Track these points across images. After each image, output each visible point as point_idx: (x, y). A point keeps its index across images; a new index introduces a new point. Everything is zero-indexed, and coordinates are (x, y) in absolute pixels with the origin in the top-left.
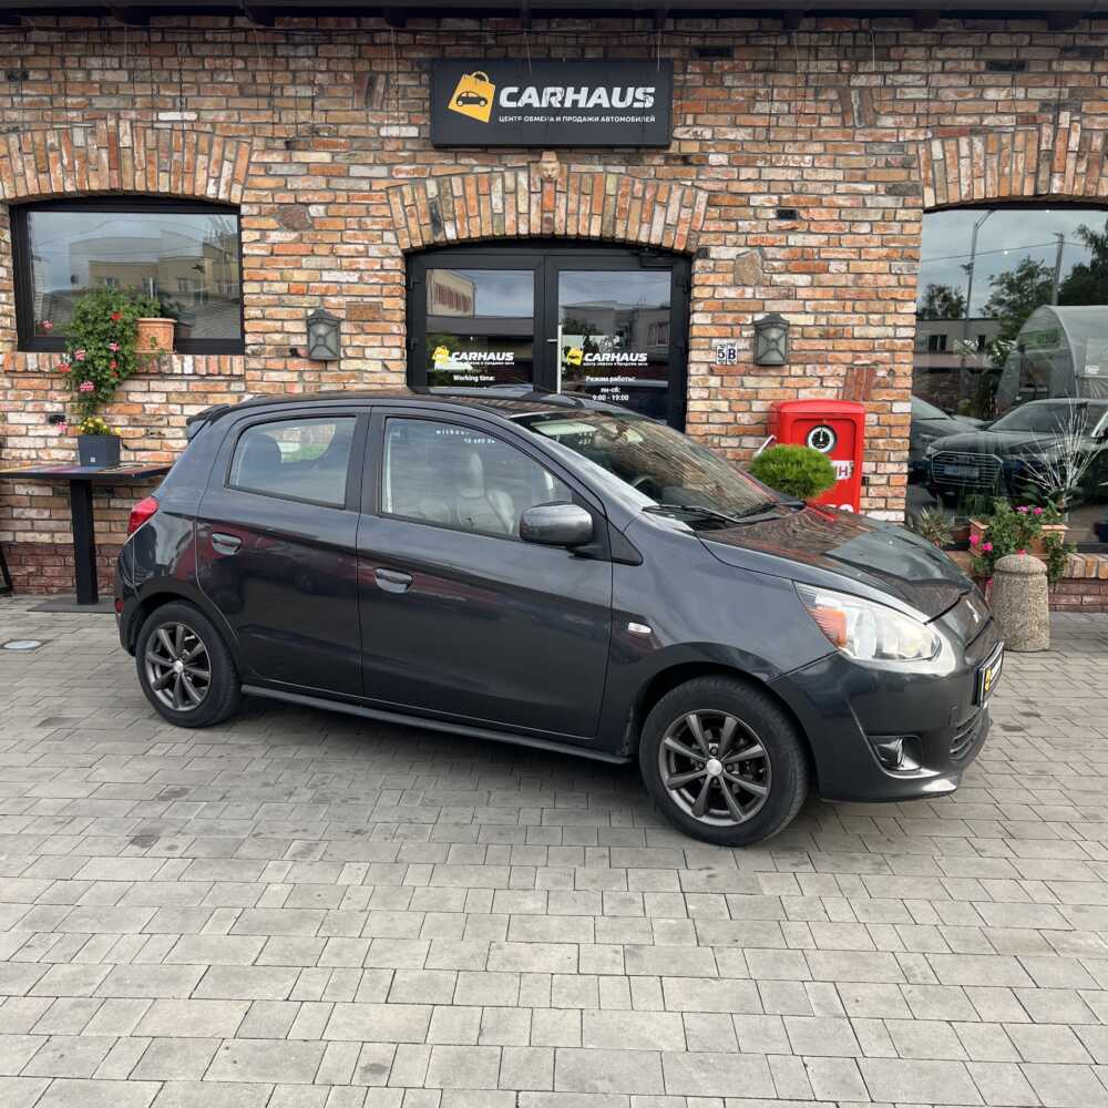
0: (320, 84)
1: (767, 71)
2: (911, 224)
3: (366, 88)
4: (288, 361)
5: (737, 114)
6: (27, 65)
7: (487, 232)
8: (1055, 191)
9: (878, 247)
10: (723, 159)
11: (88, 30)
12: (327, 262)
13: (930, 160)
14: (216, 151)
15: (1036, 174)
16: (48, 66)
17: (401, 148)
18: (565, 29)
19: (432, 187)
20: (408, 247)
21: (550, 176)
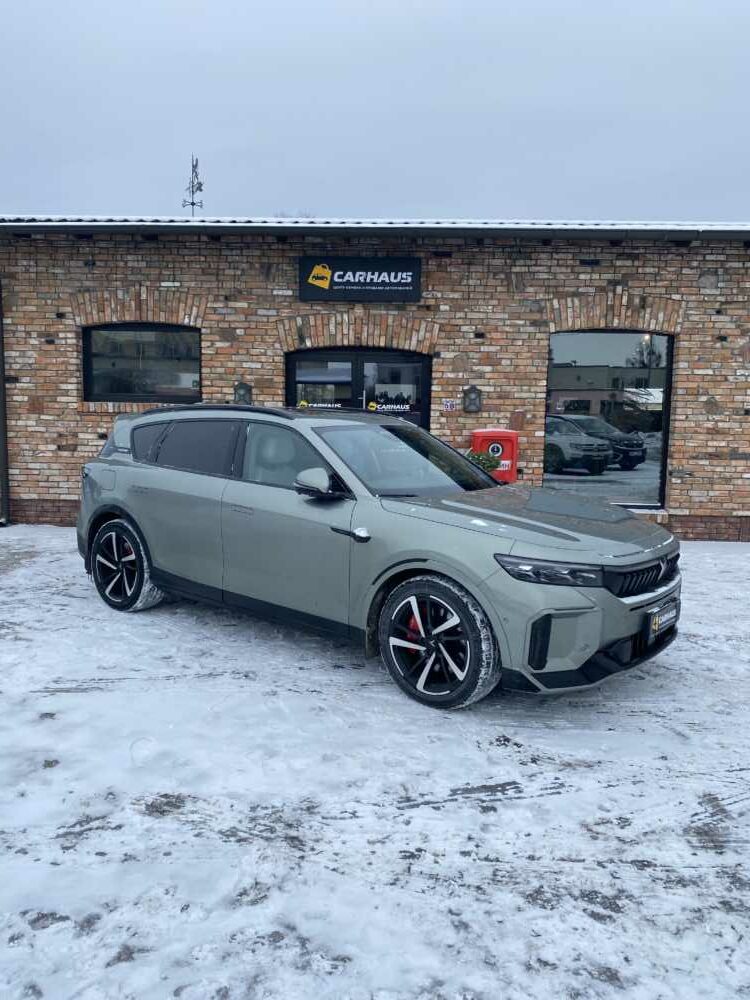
0: (243, 270)
1: (469, 264)
2: (541, 341)
3: (267, 271)
5: (454, 285)
6: (96, 258)
7: (327, 344)
8: (615, 325)
9: (526, 352)
11: (128, 242)
12: (245, 358)
13: (553, 309)
14: (189, 302)
15: (606, 317)
16: (106, 259)
17: (283, 301)
19: (299, 321)
20: (286, 350)
21: (359, 317)
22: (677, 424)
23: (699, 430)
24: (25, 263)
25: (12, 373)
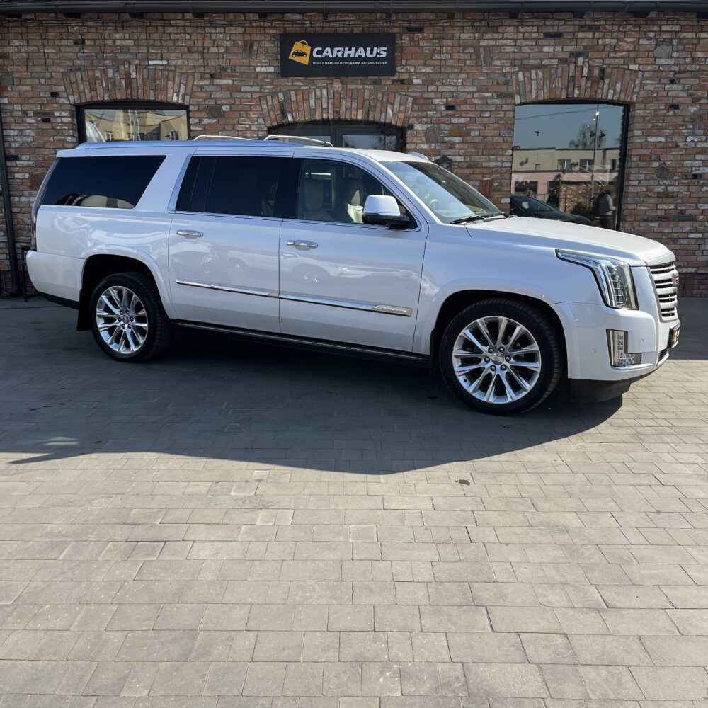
1: (441, 38)
2: (507, 113)
3: (249, 47)
5: (427, 60)
6: (85, 37)
7: (308, 118)
8: (575, 96)
9: (493, 123)
13: (518, 82)
14: (177, 80)
15: (567, 87)
16: (94, 38)
17: (266, 77)
18: (344, 18)
19: (281, 96)
20: (269, 123)
21: (337, 91)
22: (631, 189)
23: (650, 195)
24: (17, 43)
25: (13, 152)
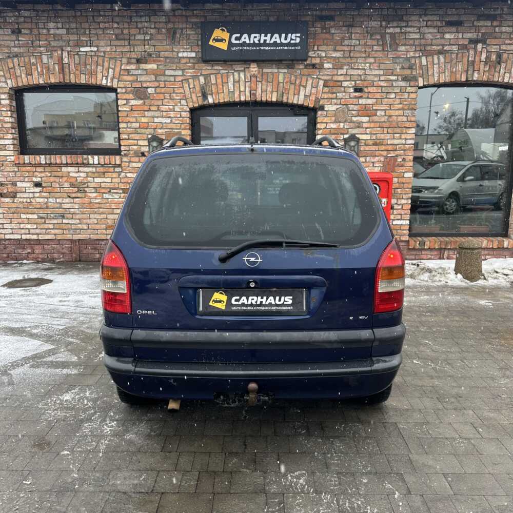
0: (151, 34)
1: (350, 26)
2: (410, 94)
3: (172, 36)
4: (140, 158)
5: (336, 45)
6: (21, 27)
7: (227, 100)
8: (475, 79)
9: (398, 104)
10: (330, 66)
11: (49, 11)
12: (156, 114)
13: (421, 66)
14: (106, 64)
15: (467, 71)
16: (30, 27)
17: (188, 62)
18: (260, 8)
19: (202, 80)
20: (192, 107)
21: (254, 74)
